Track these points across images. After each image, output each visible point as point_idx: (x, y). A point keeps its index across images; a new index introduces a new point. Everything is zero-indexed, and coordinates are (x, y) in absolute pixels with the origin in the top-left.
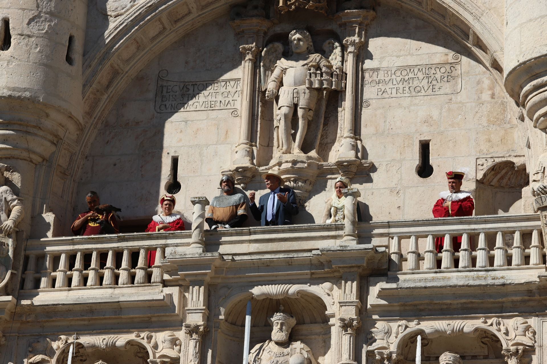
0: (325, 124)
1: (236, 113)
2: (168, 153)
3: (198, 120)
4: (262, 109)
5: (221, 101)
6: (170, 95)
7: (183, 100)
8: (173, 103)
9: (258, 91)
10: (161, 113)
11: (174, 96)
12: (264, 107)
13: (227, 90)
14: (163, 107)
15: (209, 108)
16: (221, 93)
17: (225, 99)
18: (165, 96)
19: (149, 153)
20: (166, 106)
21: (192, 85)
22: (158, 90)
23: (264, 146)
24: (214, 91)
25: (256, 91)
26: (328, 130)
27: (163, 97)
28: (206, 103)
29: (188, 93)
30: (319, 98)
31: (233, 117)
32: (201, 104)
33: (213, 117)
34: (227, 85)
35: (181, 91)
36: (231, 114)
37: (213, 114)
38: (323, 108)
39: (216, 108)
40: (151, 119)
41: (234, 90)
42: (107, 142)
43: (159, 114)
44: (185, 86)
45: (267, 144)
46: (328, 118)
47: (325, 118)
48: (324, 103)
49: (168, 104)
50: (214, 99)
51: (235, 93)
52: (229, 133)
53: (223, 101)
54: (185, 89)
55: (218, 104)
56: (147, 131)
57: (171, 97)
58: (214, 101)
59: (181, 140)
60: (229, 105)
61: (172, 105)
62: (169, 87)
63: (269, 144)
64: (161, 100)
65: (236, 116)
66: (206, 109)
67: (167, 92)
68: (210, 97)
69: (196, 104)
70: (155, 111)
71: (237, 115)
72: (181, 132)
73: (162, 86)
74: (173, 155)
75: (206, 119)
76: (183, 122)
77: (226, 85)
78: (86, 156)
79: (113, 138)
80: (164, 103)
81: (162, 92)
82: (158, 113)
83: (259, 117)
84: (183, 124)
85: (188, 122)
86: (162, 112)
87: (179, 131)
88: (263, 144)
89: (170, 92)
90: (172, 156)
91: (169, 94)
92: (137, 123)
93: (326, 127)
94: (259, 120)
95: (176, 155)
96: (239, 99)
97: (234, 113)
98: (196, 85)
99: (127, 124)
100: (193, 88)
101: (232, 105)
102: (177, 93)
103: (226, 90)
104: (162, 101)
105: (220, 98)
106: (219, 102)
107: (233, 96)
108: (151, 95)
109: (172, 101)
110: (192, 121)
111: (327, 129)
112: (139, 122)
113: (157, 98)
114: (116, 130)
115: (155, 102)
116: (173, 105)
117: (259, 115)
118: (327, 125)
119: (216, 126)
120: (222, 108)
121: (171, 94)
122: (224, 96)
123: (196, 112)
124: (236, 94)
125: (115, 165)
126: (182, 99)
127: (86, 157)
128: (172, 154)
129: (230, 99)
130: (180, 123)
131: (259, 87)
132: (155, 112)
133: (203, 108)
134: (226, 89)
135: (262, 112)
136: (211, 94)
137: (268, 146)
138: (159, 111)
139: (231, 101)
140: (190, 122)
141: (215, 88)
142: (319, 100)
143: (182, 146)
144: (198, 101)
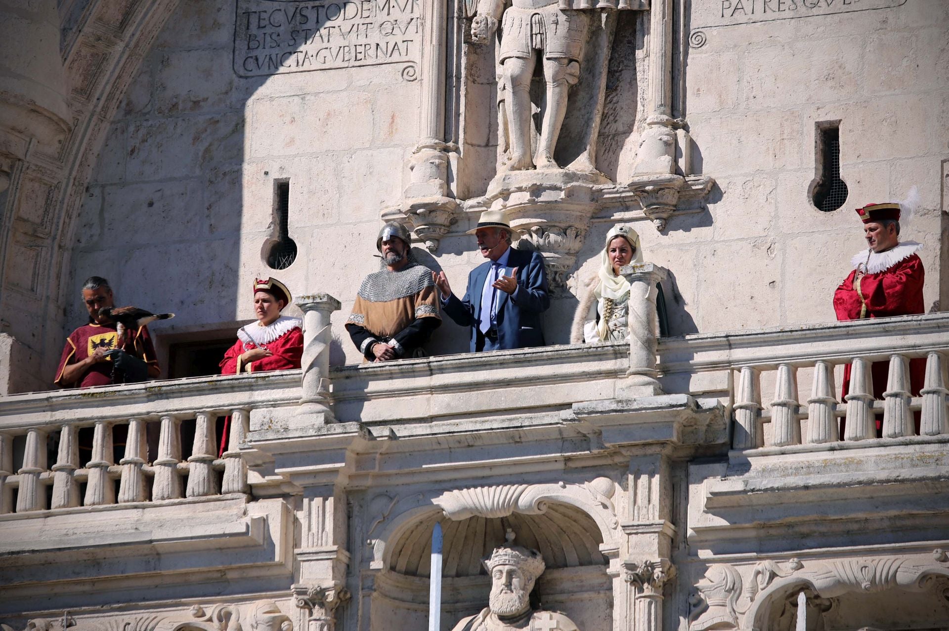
0: (611, 88)
1: (411, 73)
2: (266, 173)
3: (328, 92)
4: (468, 60)
5: (378, 45)
6: (265, 34)
7: (295, 44)
8: (274, 52)
9: (459, 18)
10: (246, 78)
11: (274, 37)
12: (476, 53)
13: (392, 18)
14: (251, 64)
15: (352, 63)
16: (377, 25)
17: (388, 39)
18: (256, 37)
19: (225, 174)
20: (257, 59)
21: (313, 7)
22: (238, 23)
23: (479, 146)
24: (363, 21)
25: (453, 18)
26: (618, 102)
27: (250, 38)
28: (347, 49)
29: (305, 27)
30: (594, 29)
31: (405, 82)
32: (334, 54)
33: (362, 83)
34: (391, 6)
35: (289, 23)
36: (400, 74)
37: (362, 76)
38: (604, 52)
39: (369, 61)
40: (227, 93)
41: (407, 16)
42: (133, 151)
43: (243, 81)
44: (298, 11)
45: (485, 140)
46: (618, 74)
47: (611, 73)
48: (605, 42)
49: (261, 54)
50: (362, 40)
51: (409, 23)
52: (398, 120)
53: (383, 45)
54: (298, 17)
55: (372, 52)
56: (218, 121)
57: (268, 39)
58: (363, 44)
59: (292, 141)
60: (396, 53)
61: (270, 58)
62: (263, 15)
63: (488, 140)
64: (246, 47)
65: (412, 78)
66: (346, 64)
67: (259, 27)
68: (353, 34)
69: (323, 53)
70: (235, 72)
71: (414, 77)
72: (293, 121)
73: (248, 14)
74: (278, 176)
75: (345, 89)
76: (296, 98)
77: (387, 5)
78: (85, 185)
79: (144, 141)
80: (254, 54)
81: (248, 29)
82: (241, 77)
83: (463, 80)
84: (295, 101)
85: (308, 97)
86: (250, 74)
87: (288, 119)
88: (474, 142)
89: (265, 27)
90: (275, 180)
91: (263, 31)
92: (195, 102)
93: (614, 94)
94: (463, 88)
95: (284, 176)
96: (417, 38)
97: (408, 72)
98: (323, 6)
99: (174, 106)
100: (316, 16)
101: (403, 53)
102: (282, 28)
103: (388, 18)
104: (249, 48)
105: (375, 37)
106: (374, 47)
107: (403, 31)
108: (224, 36)
109: (271, 47)
110: (317, 94)
111: (615, 99)
112: (198, 102)
113: (237, 42)
114: (150, 123)
115: (234, 52)
116: (274, 58)
117: (463, 75)
118: (616, 90)
119: (369, 106)
120: (381, 62)
121: (268, 30)
122: (384, 33)
123: (325, 72)
124: (410, 26)
125: (151, 204)
126: (292, 42)
127: (87, 189)
128: (275, 175)
129: (398, 38)
130: (291, 99)
131: (460, 9)
132: (234, 75)
133: (339, 63)
134: (388, 14)
135: (470, 67)
136: (355, 27)
137: (487, 145)
138: (242, 72)
139: (400, 44)
140: (313, 98)
141: (365, 14)
142: (595, 33)
143: (295, 156)
144: (328, 45)
